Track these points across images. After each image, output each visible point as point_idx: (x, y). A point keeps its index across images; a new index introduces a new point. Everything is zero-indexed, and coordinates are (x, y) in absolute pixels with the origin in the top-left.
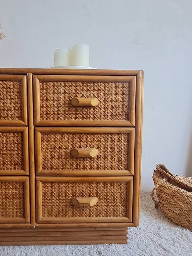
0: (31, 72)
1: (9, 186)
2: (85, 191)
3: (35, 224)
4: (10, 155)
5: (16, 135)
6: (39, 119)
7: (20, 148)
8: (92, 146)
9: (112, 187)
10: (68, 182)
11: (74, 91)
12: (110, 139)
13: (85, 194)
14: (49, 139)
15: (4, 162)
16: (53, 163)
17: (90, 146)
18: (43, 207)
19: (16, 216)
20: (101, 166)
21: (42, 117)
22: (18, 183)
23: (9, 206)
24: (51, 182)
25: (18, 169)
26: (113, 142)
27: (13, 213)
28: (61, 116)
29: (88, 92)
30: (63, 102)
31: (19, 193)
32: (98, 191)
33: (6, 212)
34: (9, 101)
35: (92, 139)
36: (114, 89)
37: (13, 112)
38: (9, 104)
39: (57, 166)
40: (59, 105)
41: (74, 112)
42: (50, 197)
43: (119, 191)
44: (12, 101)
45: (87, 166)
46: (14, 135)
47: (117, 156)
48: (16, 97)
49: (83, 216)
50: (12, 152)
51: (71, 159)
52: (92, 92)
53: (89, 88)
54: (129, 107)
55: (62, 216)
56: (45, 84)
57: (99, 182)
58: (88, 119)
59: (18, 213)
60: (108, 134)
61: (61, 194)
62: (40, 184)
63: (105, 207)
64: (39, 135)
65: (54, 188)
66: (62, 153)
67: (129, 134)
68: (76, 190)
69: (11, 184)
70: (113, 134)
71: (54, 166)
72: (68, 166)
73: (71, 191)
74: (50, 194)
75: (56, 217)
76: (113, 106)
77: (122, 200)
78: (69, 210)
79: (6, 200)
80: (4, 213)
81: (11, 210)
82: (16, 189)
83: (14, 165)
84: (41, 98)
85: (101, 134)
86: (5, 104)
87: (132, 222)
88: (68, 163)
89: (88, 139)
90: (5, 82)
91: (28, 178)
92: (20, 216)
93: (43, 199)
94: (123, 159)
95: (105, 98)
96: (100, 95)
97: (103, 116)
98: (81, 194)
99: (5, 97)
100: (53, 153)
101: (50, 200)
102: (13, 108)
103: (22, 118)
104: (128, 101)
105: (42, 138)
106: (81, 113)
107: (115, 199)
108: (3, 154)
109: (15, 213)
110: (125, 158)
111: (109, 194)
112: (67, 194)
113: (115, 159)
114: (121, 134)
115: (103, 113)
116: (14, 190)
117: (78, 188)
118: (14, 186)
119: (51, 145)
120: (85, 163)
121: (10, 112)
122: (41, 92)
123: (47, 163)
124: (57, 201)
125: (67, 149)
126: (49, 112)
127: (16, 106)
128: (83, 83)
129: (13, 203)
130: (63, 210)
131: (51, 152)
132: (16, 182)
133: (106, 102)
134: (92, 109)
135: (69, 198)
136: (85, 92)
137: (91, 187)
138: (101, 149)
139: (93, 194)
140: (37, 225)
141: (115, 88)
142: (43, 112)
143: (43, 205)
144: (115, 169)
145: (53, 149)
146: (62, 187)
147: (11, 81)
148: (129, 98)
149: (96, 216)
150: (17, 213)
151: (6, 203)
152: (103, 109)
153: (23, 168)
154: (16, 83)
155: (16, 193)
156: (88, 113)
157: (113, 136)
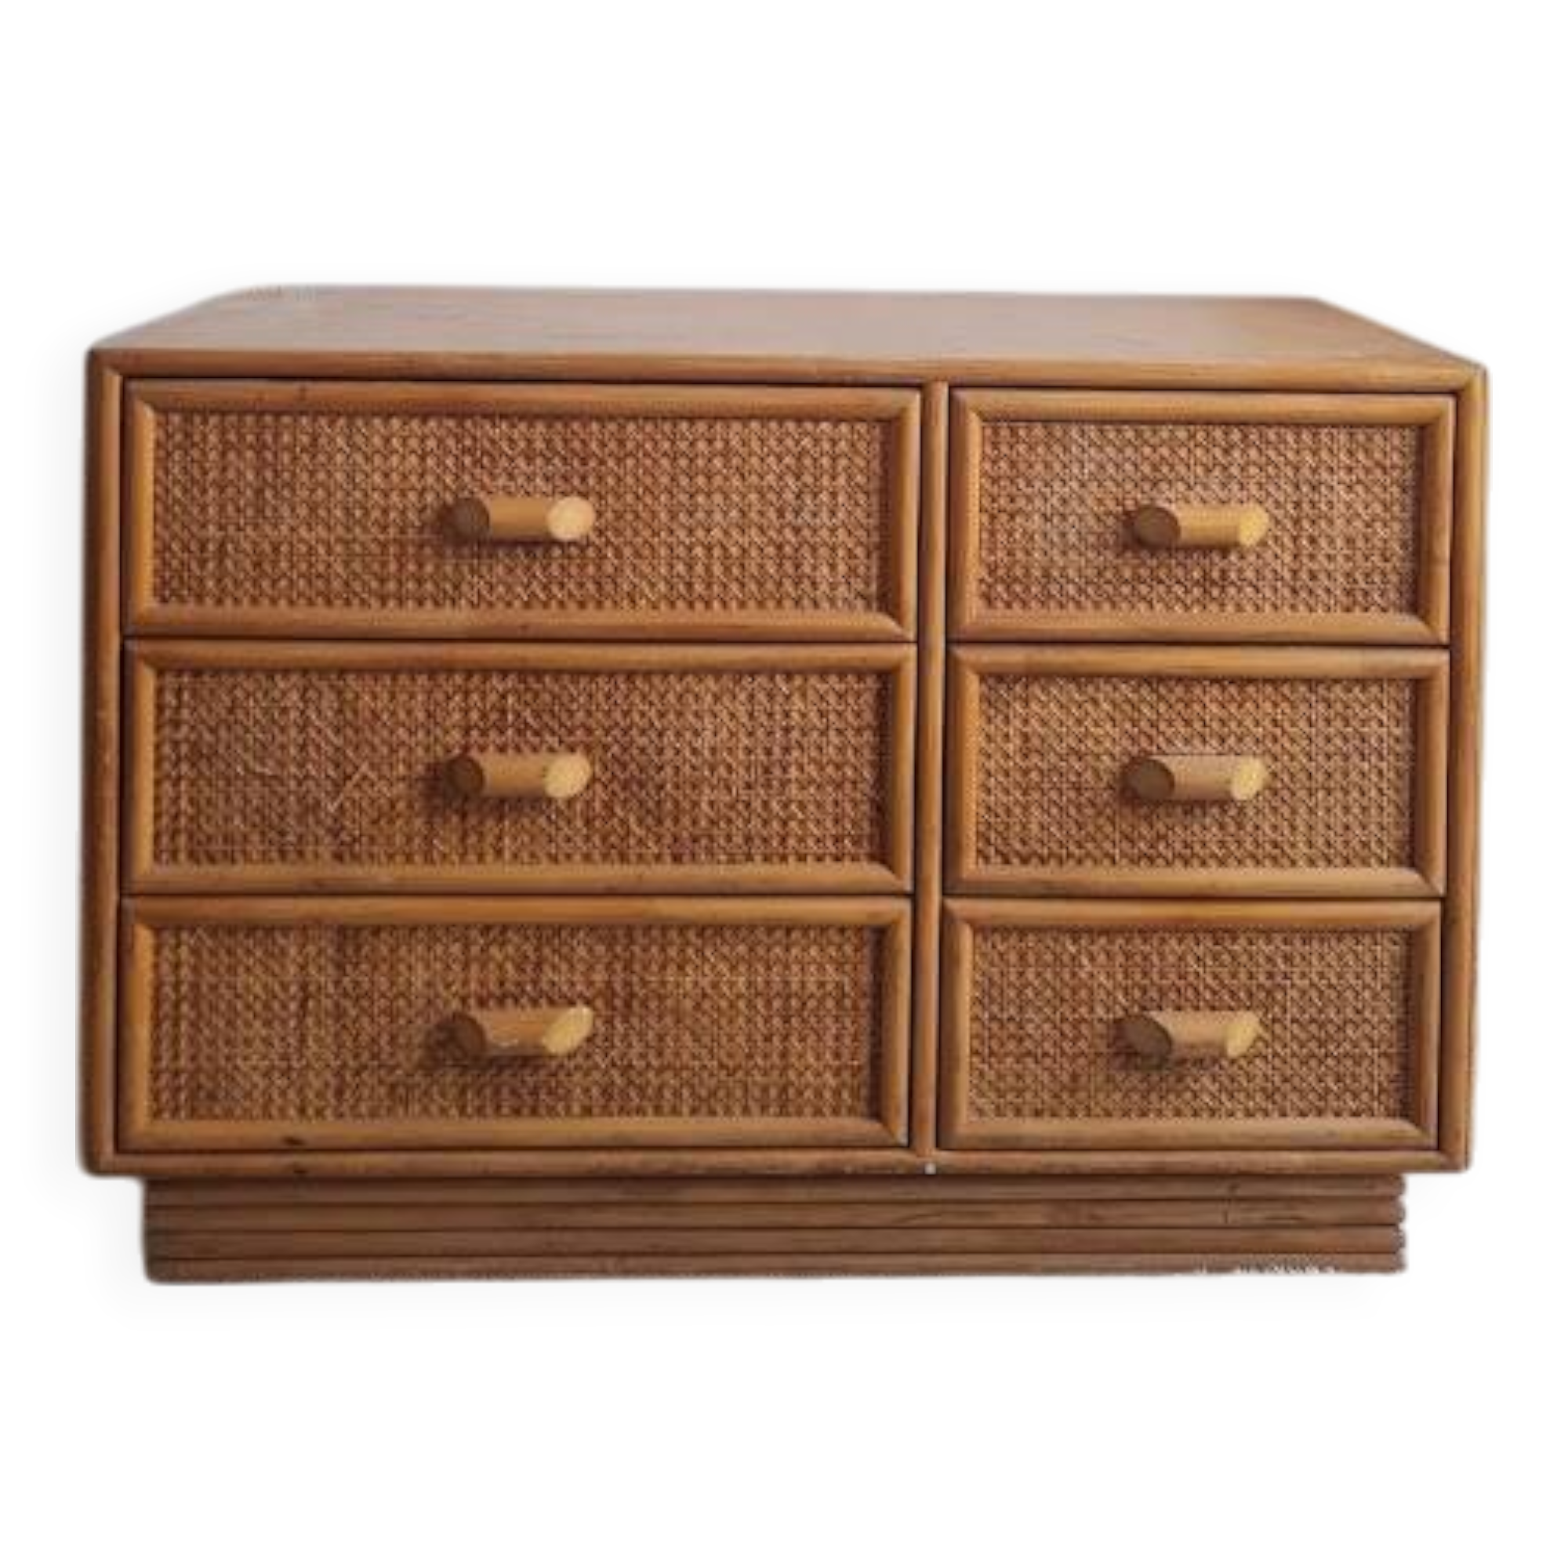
0: (943, 380)
1: (805, 950)
2: (1191, 978)
3: (935, 1153)
4: (819, 787)
5: (856, 686)
6: (973, 610)
7: (867, 754)
8: (1232, 741)
9: (1331, 958)
10: (1108, 931)
11: (1146, 469)
12: (1321, 707)
13: (1190, 993)
14: (1018, 706)
15: (785, 823)
16: (1034, 828)
17: (1223, 740)
18: (975, 1060)
19: (836, 1112)
20: (1275, 845)
21: (988, 599)
22: (849, 933)
23: (801, 1056)
24: (1023, 931)
25: (855, 858)
26: (1338, 724)
27: (819, 1094)
28: (1081, 591)
29: (1217, 472)
30: (1091, 521)
31: (855, 984)
32: (1262, 978)
33: (784, 1090)
34: (824, 515)
35: (1233, 708)
36: (1343, 456)
37: (842, 568)
38: (824, 533)
39: (1055, 847)
40: (1072, 538)
41: (1144, 572)
42: (1013, 1011)
43: (1368, 978)
44: (841, 515)
45: (1204, 844)
46: (843, 686)
47: (1355, 794)
48: (861, 498)
49: (1178, 1113)
50: (830, 770)
51: (1127, 811)
52: (1235, 470)
53: (1218, 452)
54: (1419, 548)
55: (1073, 1114)
56: (1005, 432)
57: (1267, 931)
58: (1214, 608)
59: (845, 1095)
60: (1312, 682)
61: (1067, 993)
62: (966, 939)
63: (1295, 1062)
64: (973, 687)
65: (1031, 958)
66: (1079, 775)
67: (1419, 685)
68: (1145, 974)
69: (815, 940)
70: (1337, 681)
71: (1037, 847)
72: (1107, 845)
73: (1120, 977)
74: (1012, 994)
75: (1038, 1113)
76: (1339, 543)
77: (1383, 1029)
78: (1109, 1079)
79: (786, 1020)
80: (773, 1092)
81: (809, 1076)
82: (839, 967)
83: (837, 840)
84: (986, 502)
85: (1275, 681)
86: (806, 532)
87: (1439, 1147)
88: (1108, 829)
89: (1214, 708)
90: (809, 426)
91: (905, 906)
92: (852, 1111)
93: (975, 1018)
94: (1391, 809)
95: (1297, 505)
96: (1272, 489)
97: (1286, 592)
98: (1173, 995)
99: (808, 499)
100: (1034, 775)
101: (1012, 1027)
102: (841, 553)
103: (887, 601)
104: (1417, 519)
105: (984, 698)
106: (1180, 572)
107: (1345, 1023)
108: (784, 784)
109: (827, 1095)
110: (1397, 807)
111: (1314, 994)
112: (1102, 995)
113: (1346, 809)
114: (1378, 681)
115: (1287, 576)
116: (830, 968)
117: (1155, 959)
118: (832, 951)
119: (1026, 738)
120: (1196, 828)
121: (825, 570)
122: (984, 474)
123: (1001, 828)
124: (1047, 1027)
125: (1105, 758)
126: (1019, 572)
127: (860, 543)
128: (1192, 428)
129: (820, 1039)
130: (1075, 1077)
131: (1026, 772)
132: (842, 930)
133: (1306, 524)
134: (1233, 558)
135: (1111, 1016)
136: (1200, 470)
137: (1226, 958)
138: (1275, 759)
139: (1233, 994)
140: (945, 1157)
141: (1351, 453)
142: (992, 571)
143: (974, 1052)
144: (1347, 862)
145: (1035, 759)
146: (1073, 958)
147: (837, 421)
148: (1418, 501)
149: (1249, 1114)
150: (837, 1093)
151: (785, 1038)
152: (1288, 558)
153: (883, 855)
154: (861, 427)
155: (839, 986)
156: (1215, 575)
157: (1338, 690)
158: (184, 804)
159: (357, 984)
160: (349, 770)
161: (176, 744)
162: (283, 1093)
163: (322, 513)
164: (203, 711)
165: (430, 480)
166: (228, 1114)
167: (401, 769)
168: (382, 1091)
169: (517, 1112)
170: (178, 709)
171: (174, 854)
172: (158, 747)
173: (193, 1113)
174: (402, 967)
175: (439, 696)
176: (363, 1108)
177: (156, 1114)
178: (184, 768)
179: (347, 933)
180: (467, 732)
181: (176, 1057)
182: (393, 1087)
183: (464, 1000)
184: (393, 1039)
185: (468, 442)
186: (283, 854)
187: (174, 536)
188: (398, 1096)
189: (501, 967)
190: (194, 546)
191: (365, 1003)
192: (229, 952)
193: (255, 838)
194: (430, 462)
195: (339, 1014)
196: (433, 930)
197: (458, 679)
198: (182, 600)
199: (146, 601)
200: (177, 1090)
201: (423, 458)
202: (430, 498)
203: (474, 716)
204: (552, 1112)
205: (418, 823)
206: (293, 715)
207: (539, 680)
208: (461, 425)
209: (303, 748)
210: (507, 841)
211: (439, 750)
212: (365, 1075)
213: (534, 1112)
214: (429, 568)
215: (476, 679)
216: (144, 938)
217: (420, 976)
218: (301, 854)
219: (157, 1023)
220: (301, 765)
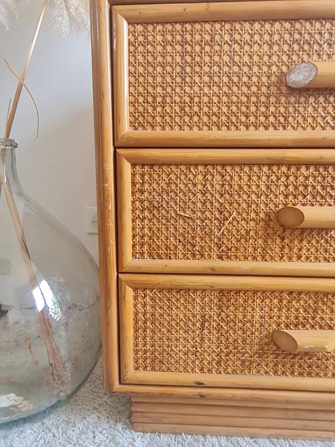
158: (146, 231)
159: (228, 316)
160: (227, 215)
161: (142, 201)
162: (193, 362)
163: (216, 79)
164: (155, 185)
165: (275, 58)
166: (169, 369)
167: (253, 215)
168: (239, 363)
169: (301, 374)
170: (143, 184)
171: (142, 254)
172: (133, 202)
173: (153, 369)
174: (249, 309)
175: (274, 178)
176: (229, 370)
177: (137, 369)
178: (146, 213)
179: (223, 293)
180: (286, 197)
181: (145, 345)
182: (243, 362)
183: (278, 325)
184: (244, 340)
185: (297, 36)
186: (194, 256)
187: (140, 94)
188: (246, 366)
189: (297, 310)
190: (150, 99)
191: (232, 324)
192: (169, 300)
193: (180, 247)
194: (276, 48)
195: (219, 329)
196: (265, 293)
197: (284, 169)
198: (144, 128)
199: (126, 128)
200: (146, 359)
201: (271, 47)
202: (274, 68)
203: (291, 188)
204: (317, 375)
205: (260, 241)
206: (200, 187)
207: (326, 169)
208: (293, 26)
209: (204, 203)
210: (304, 251)
211: (272, 206)
212: (231, 356)
213: (309, 375)
214: (272, 109)
215: (293, 169)
216: (129, 293)
217: (258, 313)
218: (202, 256)
219: (136, 331)
220: (203, 212)
